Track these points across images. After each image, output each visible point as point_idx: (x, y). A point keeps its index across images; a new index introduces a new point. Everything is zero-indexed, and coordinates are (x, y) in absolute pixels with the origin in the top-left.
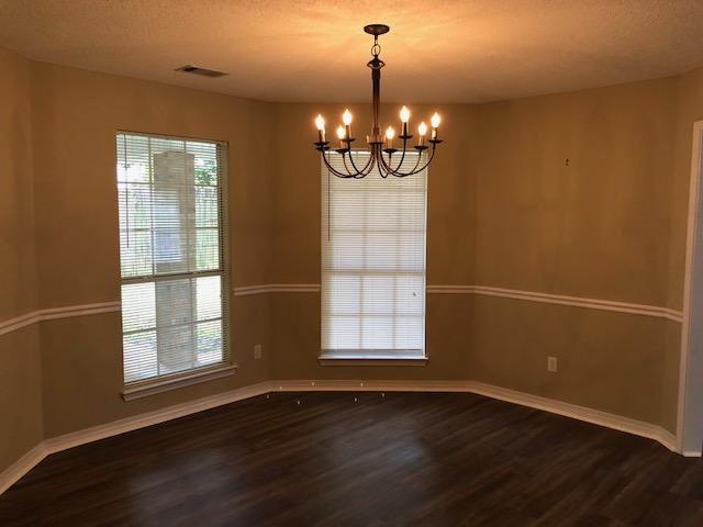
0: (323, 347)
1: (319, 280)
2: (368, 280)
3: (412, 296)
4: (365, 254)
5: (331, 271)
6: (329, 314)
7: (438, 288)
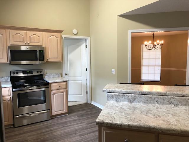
0: (141, 79)
1: (140, 67)
2: (149, 67)
3: (158, 70)
4: (149, 62)
5: (143, 66)
6: (142, 73)
7: (163, 69)
